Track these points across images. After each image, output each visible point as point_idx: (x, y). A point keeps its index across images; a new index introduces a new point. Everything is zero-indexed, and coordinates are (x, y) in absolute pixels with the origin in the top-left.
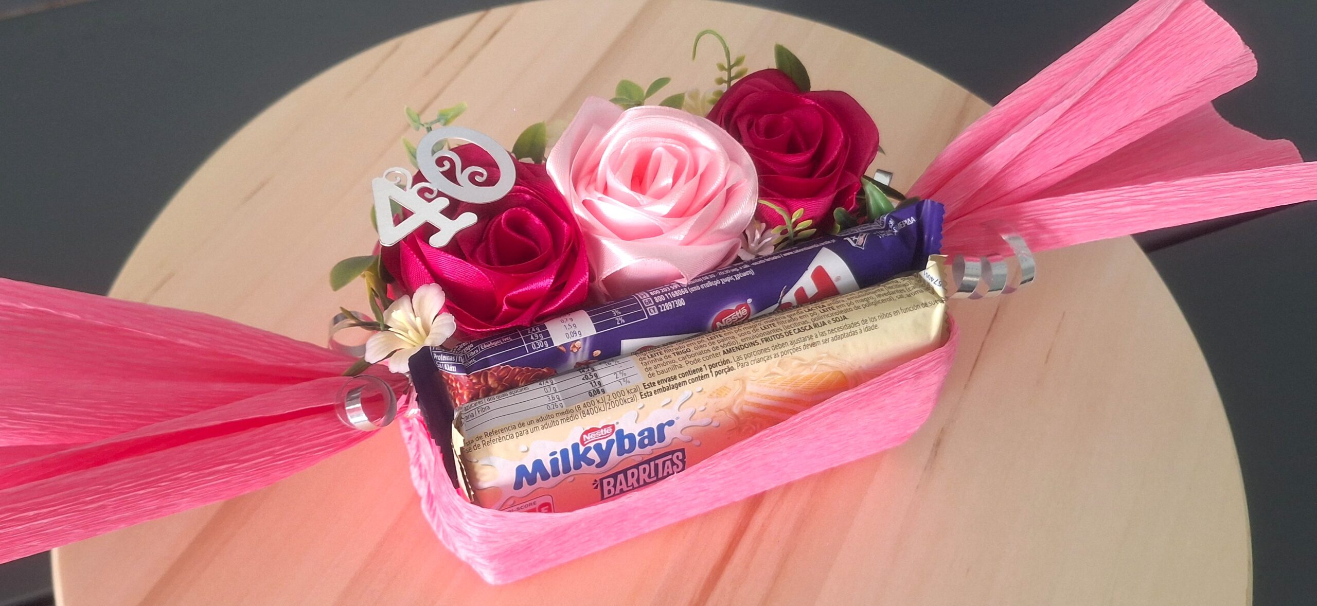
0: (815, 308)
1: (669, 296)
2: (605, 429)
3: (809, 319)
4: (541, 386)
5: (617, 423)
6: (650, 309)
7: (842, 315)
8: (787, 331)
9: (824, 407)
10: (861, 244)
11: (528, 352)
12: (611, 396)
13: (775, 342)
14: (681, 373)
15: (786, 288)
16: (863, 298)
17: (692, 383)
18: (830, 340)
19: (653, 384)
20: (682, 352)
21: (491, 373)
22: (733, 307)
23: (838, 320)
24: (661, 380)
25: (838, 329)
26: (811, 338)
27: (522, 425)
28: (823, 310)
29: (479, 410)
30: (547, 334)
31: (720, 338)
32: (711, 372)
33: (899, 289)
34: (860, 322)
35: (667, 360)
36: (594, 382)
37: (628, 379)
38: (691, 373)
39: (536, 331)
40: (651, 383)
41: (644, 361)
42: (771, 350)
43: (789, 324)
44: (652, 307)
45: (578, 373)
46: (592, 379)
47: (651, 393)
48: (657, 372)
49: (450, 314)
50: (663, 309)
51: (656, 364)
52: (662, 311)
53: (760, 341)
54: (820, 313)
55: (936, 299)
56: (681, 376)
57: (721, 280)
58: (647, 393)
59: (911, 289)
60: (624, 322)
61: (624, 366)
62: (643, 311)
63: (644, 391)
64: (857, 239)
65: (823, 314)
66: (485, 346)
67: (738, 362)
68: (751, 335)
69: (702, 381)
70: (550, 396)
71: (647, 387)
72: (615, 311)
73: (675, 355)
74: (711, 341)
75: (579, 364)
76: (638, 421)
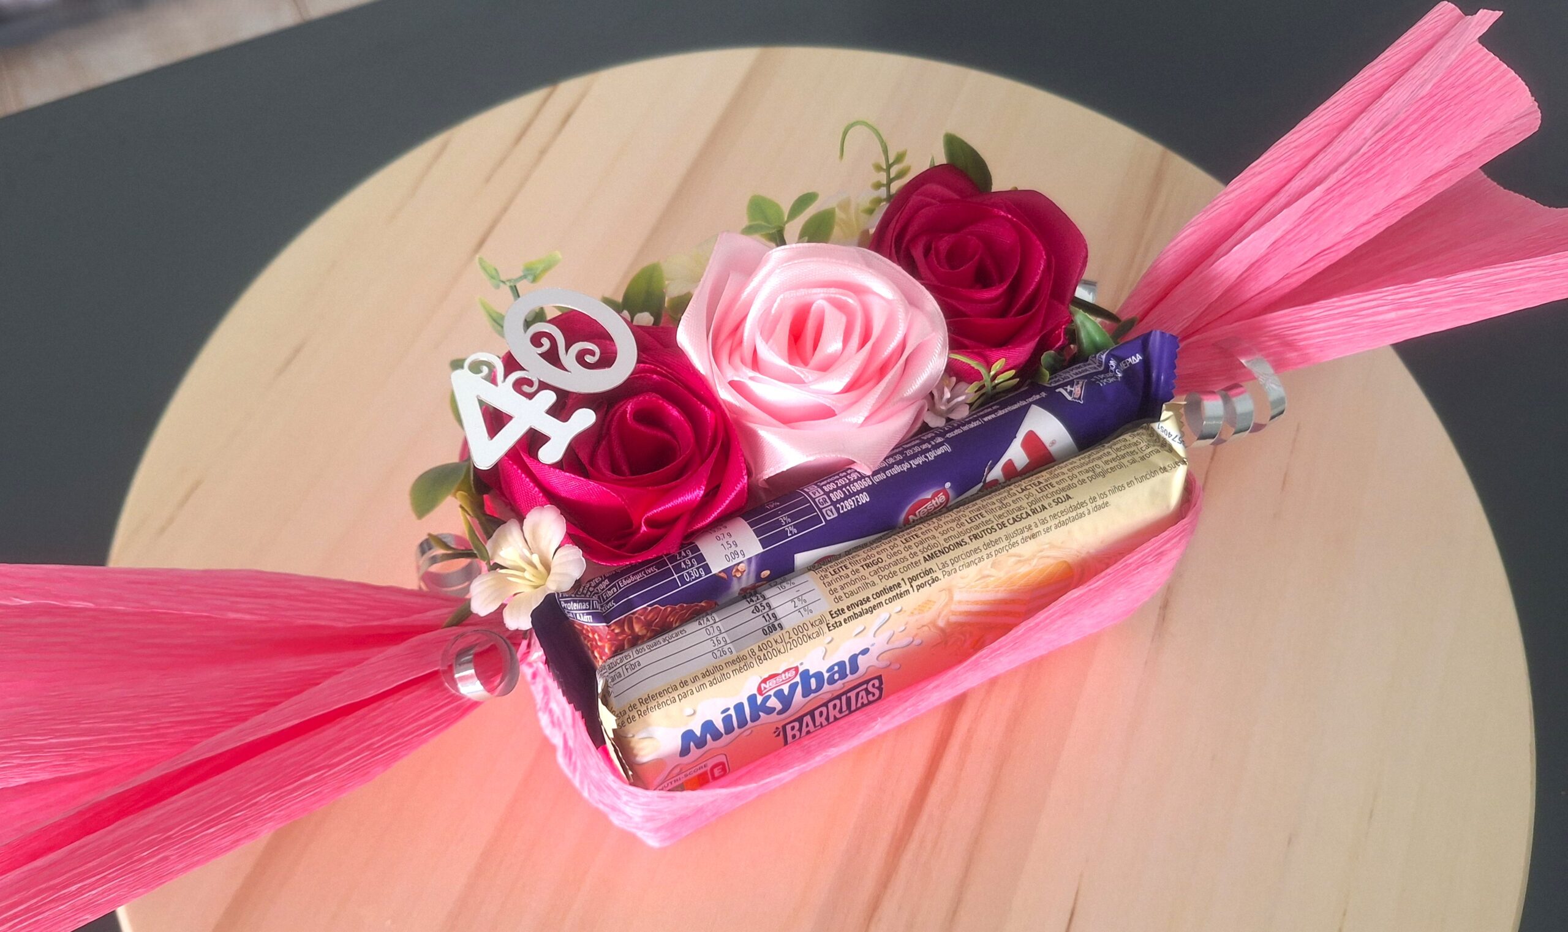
0: (1030, 487)
1: (848, 490)
2: (787, 673)
3: (1024, 503)
4: (701, 627)
5: (802, 664)
6: (826, 511)
7: (1064, 494)
8: (1000, 522)
9: (1051, 611)
10: (1078, 396)
11: (680, 585)
12: (792, 633)
13: (987, 539)
14: (875, 593)
15: (991, 463)
16: (1087, 467)
17: (890, 604)
18: (1053, 528)
19: (842, 611)
20: (873, 564)
21: (636, 617)
22: (928, 495)
23: (1060, 501)
24: (851, 605)
25: (1062, 512)
26: (1030, 528)
27: (684, 683)
28: (1040, 488)
29: (627, 667)
30: (701, 558)
31: (917, 540)
32: (912, 586)
33: (1128, 450)
34: (1088, 501)
35: (856, 576)
36: (768, 615)
37: (810, 607)
38: (887, 591)
39: (687, 556)
40: (839, 610)
41: (826, 580)
42: (983, 550)
43: (1000, 512)
44: (829, 508)
45: (744, 604)
46: (764, 611)
47: (841, 623)
48: (845, 594)
49: (574, 546)
50: (843, 509)
51: (842, 583)
52: (841, 512)
53: (967, 540)
54: (1037, 493)
55: (1177, 460)
56: (875, 596)
57: (911, 462)
58: (836, 623)
59: (1144, 449)
60: (796, 532)
61: (803, 589)
62: (818, 514)
63: (832, 622)
64: (1071, 389)
65: (1041, 495)
66: (625, 583)
67: (943, 570)
68: (955, 533)
69: (901, 599)
70: (714, 639)
71: (833, 616)
72: (783, 518)
73: (864, 569)
74: (907, 545)
75: (743, 590)
76: (826, 658)
